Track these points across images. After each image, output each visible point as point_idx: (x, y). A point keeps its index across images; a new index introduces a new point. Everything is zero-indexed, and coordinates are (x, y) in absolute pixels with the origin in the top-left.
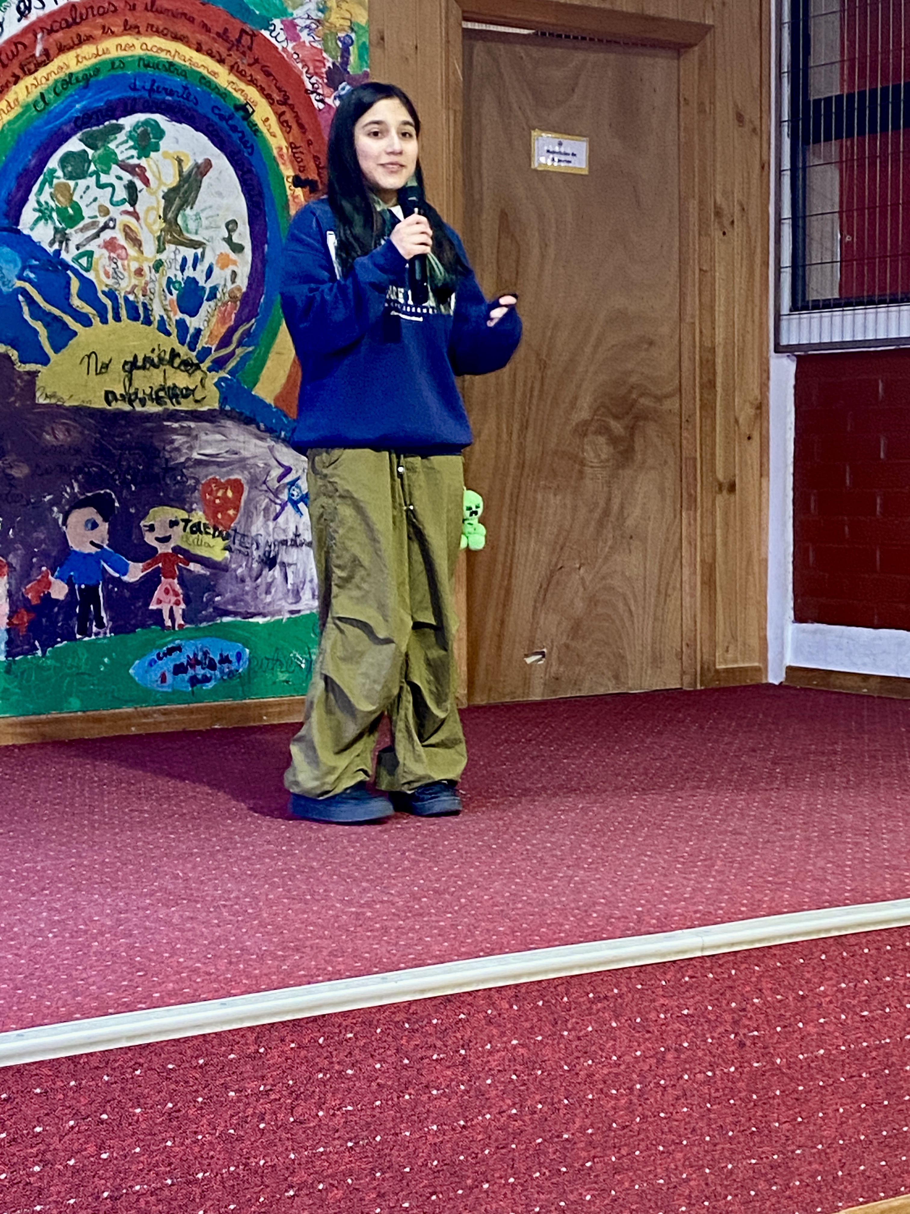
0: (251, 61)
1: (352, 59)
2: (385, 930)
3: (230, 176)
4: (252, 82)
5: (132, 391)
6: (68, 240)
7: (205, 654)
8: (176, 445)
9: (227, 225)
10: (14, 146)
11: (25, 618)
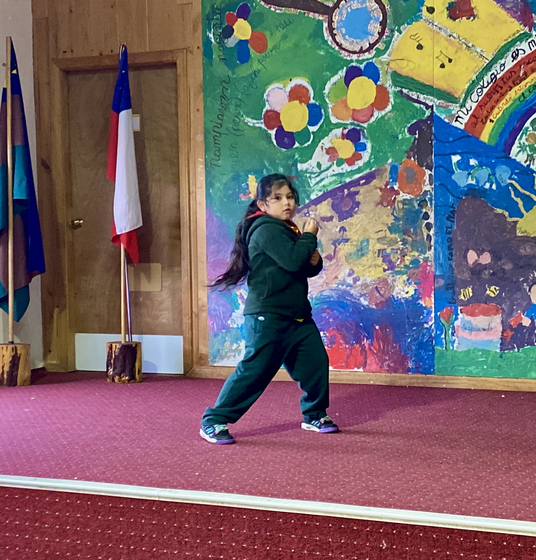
6: (534, 159)
10: (510, 118)
11: (510, 334)
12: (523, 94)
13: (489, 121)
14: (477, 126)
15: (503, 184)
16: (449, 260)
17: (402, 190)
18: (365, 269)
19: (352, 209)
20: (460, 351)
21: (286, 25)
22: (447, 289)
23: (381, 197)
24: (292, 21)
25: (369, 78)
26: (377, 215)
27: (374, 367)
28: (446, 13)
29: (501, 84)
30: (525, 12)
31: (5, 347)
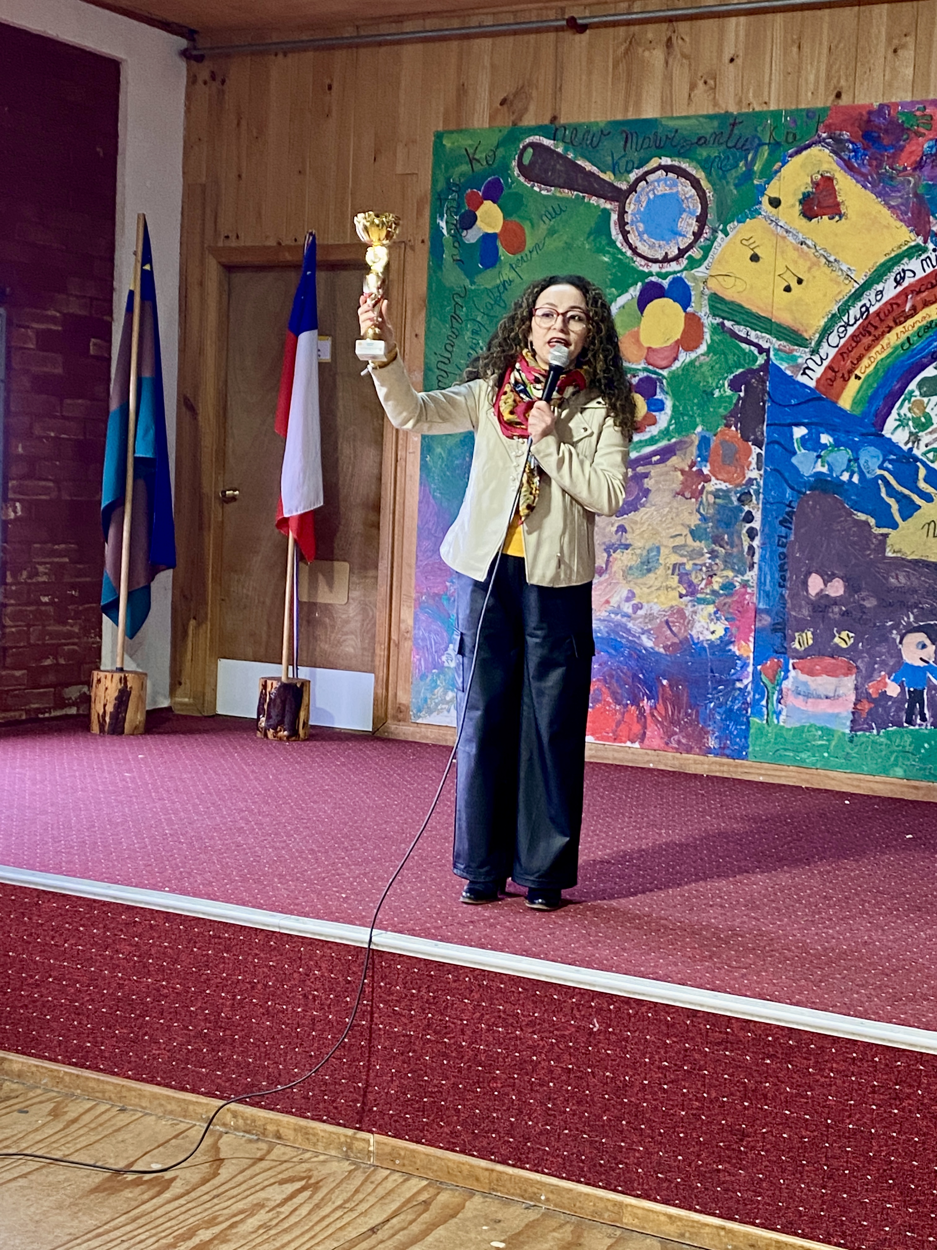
6: (919, 440)
10: (884, 376)
11: (866, 706)
12: (908, 339)
13: (853, 377)
14: (835, 384)
15: (869, 476)
16: (780, 586)
17: (714, 476)
18: (652, 592)
19: (638, 498)
20: (789, 727)
21: (555, 214)
22: (775, 630)
23: (683, 483)
24: (564, 209)
25: (674, 301)
26: (674, 510)
27: (657, 742)
28: (798, 208)
29: (877, 322)
30: (920, 212)
31: (109, 675)
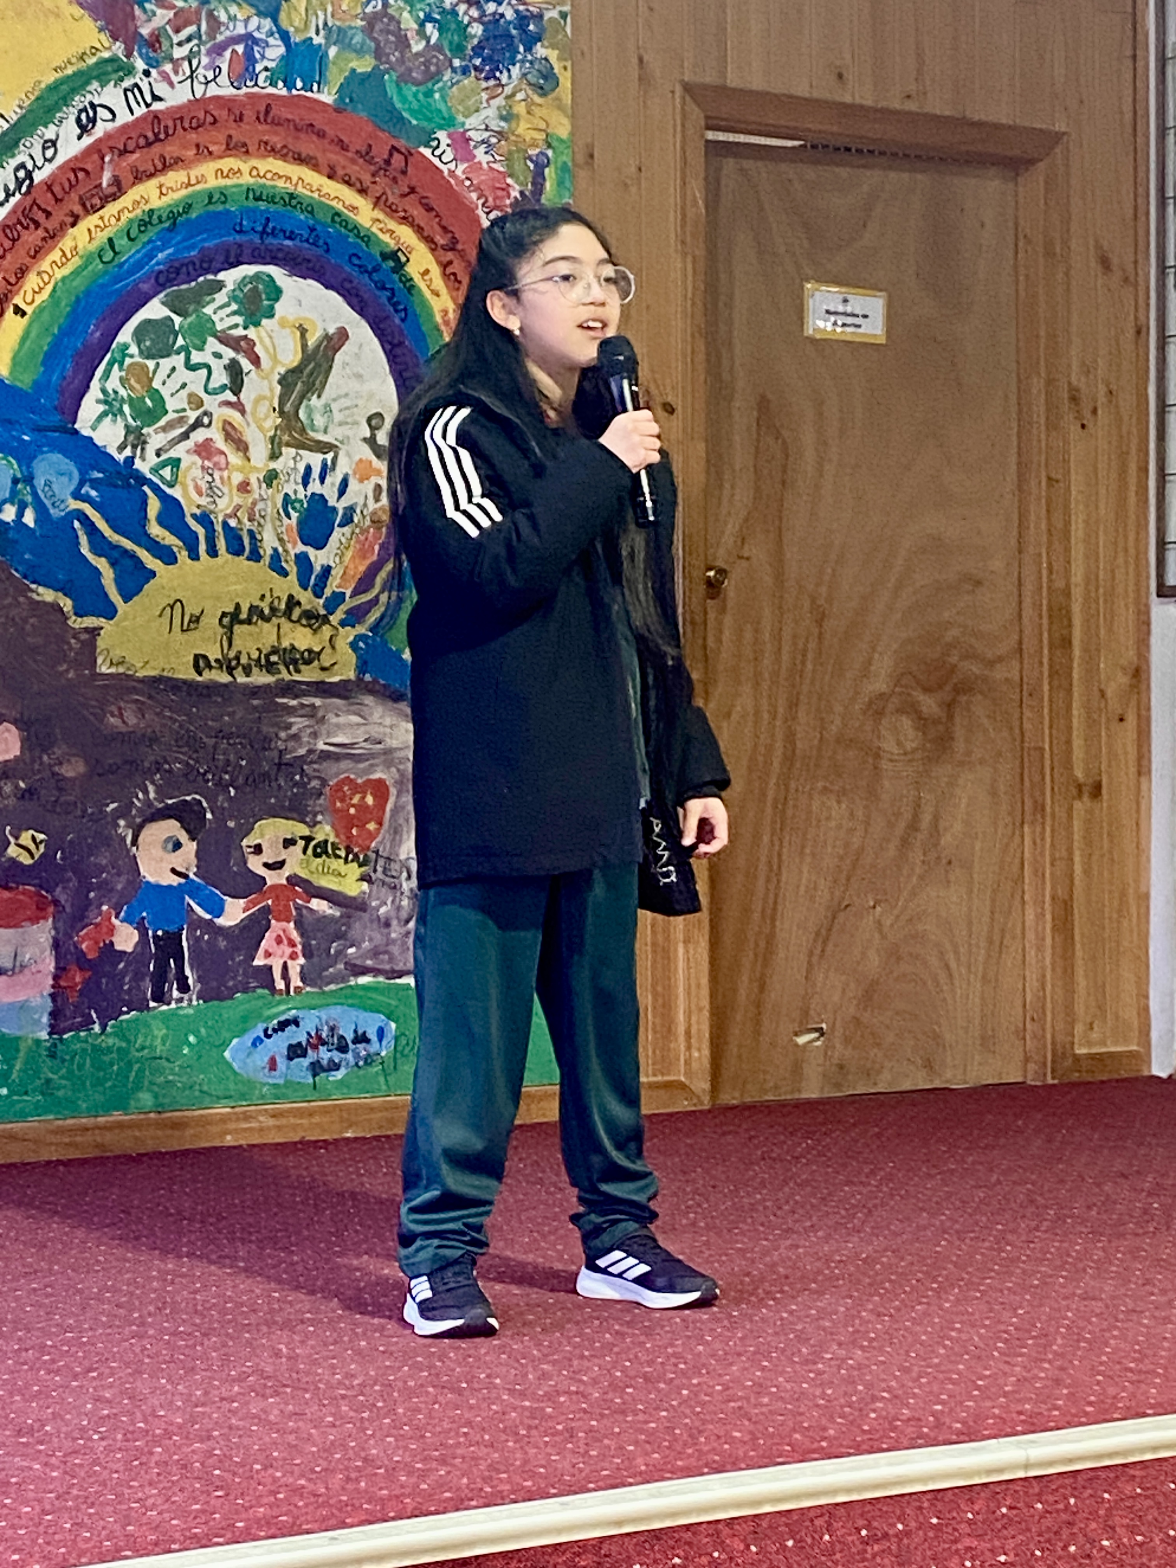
0: (407, 190)
1: (548, 185)
2: (571, 1434)
3: (373, 351)
4: (405, 220)
5: (232, 654)
6: (145, 442)
7: (332, 1029)
8: (294, 730)
9: (369, 420)
11: (77, 978)
12: (110, 240)
13: (11, 310)
15: (55, 513)
29: (49, 201)
